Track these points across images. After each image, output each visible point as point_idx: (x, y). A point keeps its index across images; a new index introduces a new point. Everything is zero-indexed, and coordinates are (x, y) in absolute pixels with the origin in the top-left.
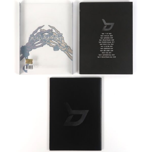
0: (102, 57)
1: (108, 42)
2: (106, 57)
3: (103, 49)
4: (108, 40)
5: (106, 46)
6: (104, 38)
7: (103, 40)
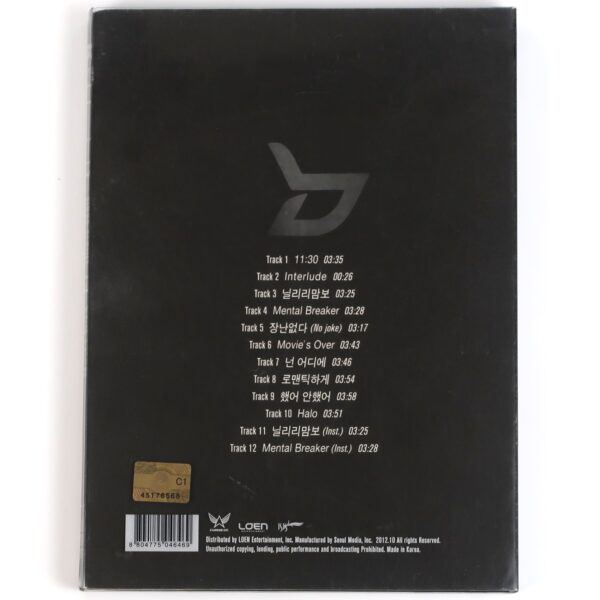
0: (268, 448)
1: (317, 328)
2: (299, 448)
3: (280, 379)
4: (318, 311)
5: (303, 362)
6: (286, 296)
7: (279, 311)
